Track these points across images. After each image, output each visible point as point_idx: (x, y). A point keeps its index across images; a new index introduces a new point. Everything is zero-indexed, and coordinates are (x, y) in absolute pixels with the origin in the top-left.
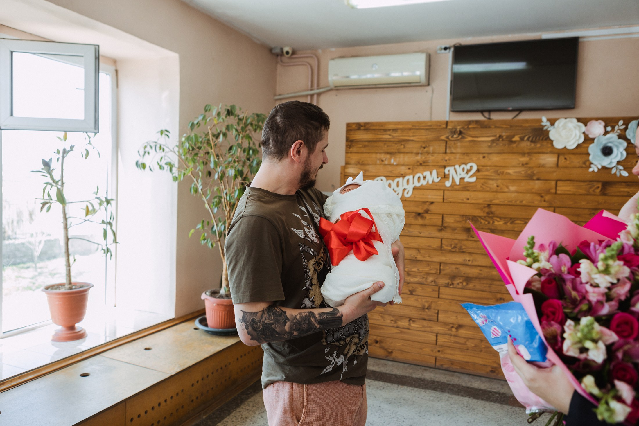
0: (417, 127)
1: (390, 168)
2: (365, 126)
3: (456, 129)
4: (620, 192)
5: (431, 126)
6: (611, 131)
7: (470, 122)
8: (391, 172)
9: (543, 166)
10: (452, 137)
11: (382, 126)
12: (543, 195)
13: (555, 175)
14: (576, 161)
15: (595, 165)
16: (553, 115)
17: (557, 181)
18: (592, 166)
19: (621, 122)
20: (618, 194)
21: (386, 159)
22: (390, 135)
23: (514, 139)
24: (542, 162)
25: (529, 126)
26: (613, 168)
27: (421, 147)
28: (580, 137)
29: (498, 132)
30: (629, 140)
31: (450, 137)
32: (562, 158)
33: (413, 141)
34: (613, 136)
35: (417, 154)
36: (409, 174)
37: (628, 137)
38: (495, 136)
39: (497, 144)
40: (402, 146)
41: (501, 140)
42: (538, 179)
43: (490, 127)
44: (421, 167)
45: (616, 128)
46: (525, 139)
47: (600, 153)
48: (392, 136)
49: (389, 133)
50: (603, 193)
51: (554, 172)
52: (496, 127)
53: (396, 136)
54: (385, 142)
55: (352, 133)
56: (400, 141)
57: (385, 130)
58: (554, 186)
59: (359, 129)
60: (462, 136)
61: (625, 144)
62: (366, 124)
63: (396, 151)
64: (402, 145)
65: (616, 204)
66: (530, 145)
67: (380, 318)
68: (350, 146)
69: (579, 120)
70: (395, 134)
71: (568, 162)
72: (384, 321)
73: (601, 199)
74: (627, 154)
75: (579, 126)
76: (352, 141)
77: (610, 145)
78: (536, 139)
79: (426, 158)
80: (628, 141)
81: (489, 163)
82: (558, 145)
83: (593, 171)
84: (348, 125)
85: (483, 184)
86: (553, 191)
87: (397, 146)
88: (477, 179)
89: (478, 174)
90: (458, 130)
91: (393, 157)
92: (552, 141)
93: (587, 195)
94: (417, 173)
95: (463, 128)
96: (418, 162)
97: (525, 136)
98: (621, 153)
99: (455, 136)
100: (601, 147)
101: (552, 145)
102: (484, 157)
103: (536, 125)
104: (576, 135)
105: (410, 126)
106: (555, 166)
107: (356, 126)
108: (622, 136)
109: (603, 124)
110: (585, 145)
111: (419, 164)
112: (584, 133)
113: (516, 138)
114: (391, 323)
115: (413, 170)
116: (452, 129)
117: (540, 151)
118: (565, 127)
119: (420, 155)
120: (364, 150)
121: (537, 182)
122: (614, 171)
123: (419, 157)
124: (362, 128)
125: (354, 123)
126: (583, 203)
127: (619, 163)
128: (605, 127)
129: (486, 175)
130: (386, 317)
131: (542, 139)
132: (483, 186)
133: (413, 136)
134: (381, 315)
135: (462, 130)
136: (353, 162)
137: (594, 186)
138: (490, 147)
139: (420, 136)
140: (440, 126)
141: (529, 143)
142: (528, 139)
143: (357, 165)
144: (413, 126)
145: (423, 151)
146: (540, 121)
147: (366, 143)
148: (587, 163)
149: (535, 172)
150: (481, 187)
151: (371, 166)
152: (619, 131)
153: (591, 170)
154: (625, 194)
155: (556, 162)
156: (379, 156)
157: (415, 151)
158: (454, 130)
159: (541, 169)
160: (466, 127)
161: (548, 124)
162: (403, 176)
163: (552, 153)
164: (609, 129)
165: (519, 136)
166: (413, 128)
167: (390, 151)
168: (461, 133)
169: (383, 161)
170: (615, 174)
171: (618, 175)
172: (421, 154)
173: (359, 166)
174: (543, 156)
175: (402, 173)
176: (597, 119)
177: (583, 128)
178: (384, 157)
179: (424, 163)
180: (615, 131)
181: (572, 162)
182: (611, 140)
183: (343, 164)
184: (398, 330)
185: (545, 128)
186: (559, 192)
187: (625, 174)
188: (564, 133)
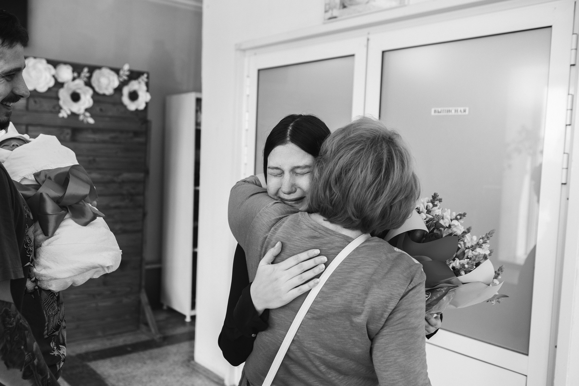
4: (87, 138)
6: (78, 77)
13: (26, 119)
14: (47, 105)
15: (65, 111)
17: (27, 126)
18: (62, 111)
19: (86, 70)
20: (86, 140)
26: (81, 114)
28: (50, 80)
32: (31, 102)
34: (80, 83)
37: (94, 85)
45: (82, 75)
47: (69, 99)
50: (73, 140)
51: (25, 115)
61: (91, 92)
69: (48, 61)
71: (38, 106)
74: (94, 102)
75: (50, 69)
77: (77, 91)
80: (93, 88)
82: (30, 86)
83: (63, 117)
98: (89, 100)
100: (70, 92)
104: (46, 78)
106: (26, 109)
108: (88, 84)
109: (71, 69)
110: (56, 89)
112: (54, 76)
118: (34, 67)
122: (82, 118)
127: (87, 110)
128: (73, 72)
137: (64, 132)
148: (57, 108)
152: (85, 78)
153: (60, 115)
155: (27, 105)
164: (76, 75)
170: (83, 121)
171: (85, 121)
176: (65, 63)
177: (53, 71)
180: (82, 78)
181: (42, 106)
182: (79, 87)
187: (91, 121)
188: (33, 73)
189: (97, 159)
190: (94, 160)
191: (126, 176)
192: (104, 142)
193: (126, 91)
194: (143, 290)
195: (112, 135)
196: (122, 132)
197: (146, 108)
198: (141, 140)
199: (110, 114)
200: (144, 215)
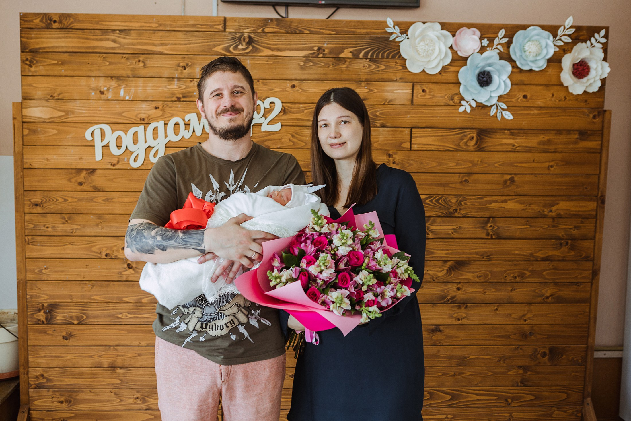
0: (168, 28)
1: (118, 107)
2: (60, 22)
3: (243, 33)
4: (502, 145)
5: (194, 25)
6: (488, 46)
7: (267, 21)
8: (120, 114)
9: (390, 103)
10: (236, 48)
11: (97, 23)
12: (390, 152)
13: (409, 119)
14: (441, 94)
15: (467, 102)
16: (404, 16)
17: (412, 128)
18: (463, 103)
19: (502, 33)
20: (499, 148)
21: (108, 89)
22: (114, 41)
23: (342, 56)
24: (389, 96)
25: (367, 33)
26: (492, 106)
27: (178, 66)
28: (446, 55)
29: (315, 42)
30: (515, 61)
31: (231, 49)
32: (418, 89)
33: (162, 53)
34: (492, 54)
35: (171, 79)
36: (157, 119)
37: (513, 57)
38: (311, 49)
39: (315, 64)
40: (141, 64)
41: (321, 55)
42: (383, 126)
43: (301, 32)
44: (179, 105)
45: (496, 42)
46: (361, 55)
47: (475, 83)
48: (119, 43)
49: (112, 36)
50: (480, 148)
51: (408, 113)
52: (312, 33)
53: (128, 44)
54: (104, 55)
55: (33, 34)
56: (135, 54)
57: (105, 31)
58: (408, 136)
59: (48, 27)
60: (253, 47)
61: (509, 68)
62: (63, 17)
63: (130, 73)
64: (139, 61)
65: (496, 165)
66: (370, 66)
67: (113, 397)
68: (31, 62)
69: (444, 26)
70: (125, 41)
71: (427, 97)
72: (121, 401)
73: (476, 156)
74: (512, 84)
75: (445, 36)
76: (34, 51)
77: (488, 69)
78: (377, 55)
79: (187, 87)
80: (511, 61)
81: (303, 99)
82: (414, 68)
83: (465, 111)
84: (24, 18)
85: (293, 136)
86: (407, 145)
87: (132, 63)
88: (282, 126)
89: (284, 117)
90: (246, 35)
91: (124, 86)
92: (405, 60)
93: (457, 150)
94: (173, 116)
95: (254, 32)
96: (173, 94)
97: (360, 51)
98: (504, 81)
99: (240, 47)
100: (477, 72)
101: (405, 67)
102: (293, 86)
103: (377, 32)
104: (440, 51)
105: (154, 26)
106: (410, 103)
107: (41, 21)
108: (506, 56)
109: (478, 33)
110: (452, 69)
111: (174, 99)
112: (451, 48)
113: (347, 54)
114: (135, 403)
115: (163, 110)
116: (236, 33)
117: (385, 76)
118: (423, 37)
119: (176, 82)
120: (62, 70)
121: (381, 129)
122: (493, 111)
123: (174, 86)
124: (55, 25)
125: (37, 15)
126: (452, 164)
127: (501, 98)
128: (481, 38)
129: (298, 119)
130: (125, 393)
131: (388, 57)
132: (294, 140)
133: (162, 45)
134: (113, 391)
135: (252, 35)
136: (39, 94)
137: (465, 136)
138: (302, 68)
139: (175, 44)
140: (212, 26)
141: (366, 63)
142: (365, 56)
143: (47, 100)
144: (160, 25)
145: (182, 73)
146: (384, 24)
147: (65, 57)
148: (456, 99)
149: (378, 114)
150: (290, 140)
151: (78, 103)
152: (499, 47)
153: (461, 109)
154: (509, 148)
155: (410, 97)
156: (93, 82)
157: (166, 73)
158: (238, 35)
159: (388, 109)
160: (260, 30)
161: (397, 30)
162: (145, 122)
163: (403, 80)
164: (485, 42)
165: (351, 50)
166: (161, 28)
167: (115, 73)
168: (251, 41)
169: (102, 93)
170: (496, 116)
171: (499, 118)
172: (179, 79)
173: (52, 103)
174: (390, 86)
175: (143, 116)
176: (470, 26)
177: (451, 41)
178: (105, 86)
179: (184, 97)
180: (494, 47)
181: (434, 96)
182: (489, 61)
183: (19, 99)
184: (151, 414)
185: (392, 38)
186: (415, 147)
187: (508, 116)
188: (421, 46)
189: (516, 178)
190: (512, 180)
191: (564, 206)
192: (528, 150)
193: (567, 62)
194: (589, 400)
195: (542, 138)
196: (559, 132)
197: (602, 88)
198: (592, 144)
199: (540, 103)
200: (595, 273)
